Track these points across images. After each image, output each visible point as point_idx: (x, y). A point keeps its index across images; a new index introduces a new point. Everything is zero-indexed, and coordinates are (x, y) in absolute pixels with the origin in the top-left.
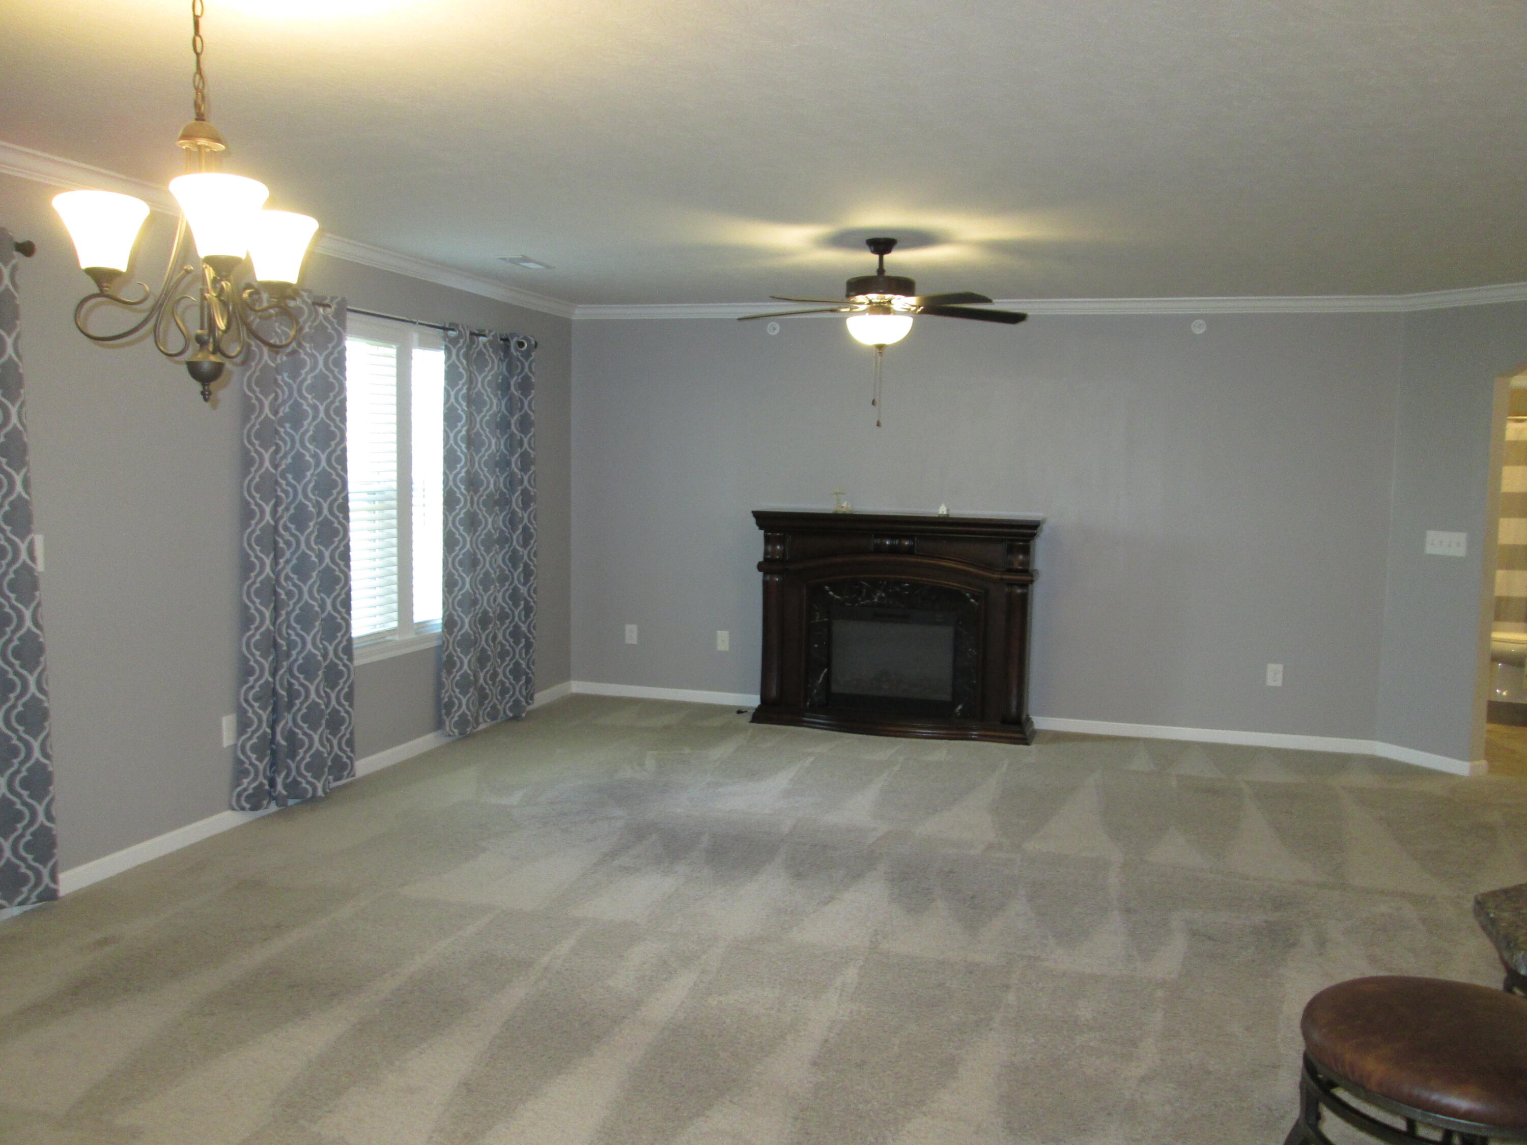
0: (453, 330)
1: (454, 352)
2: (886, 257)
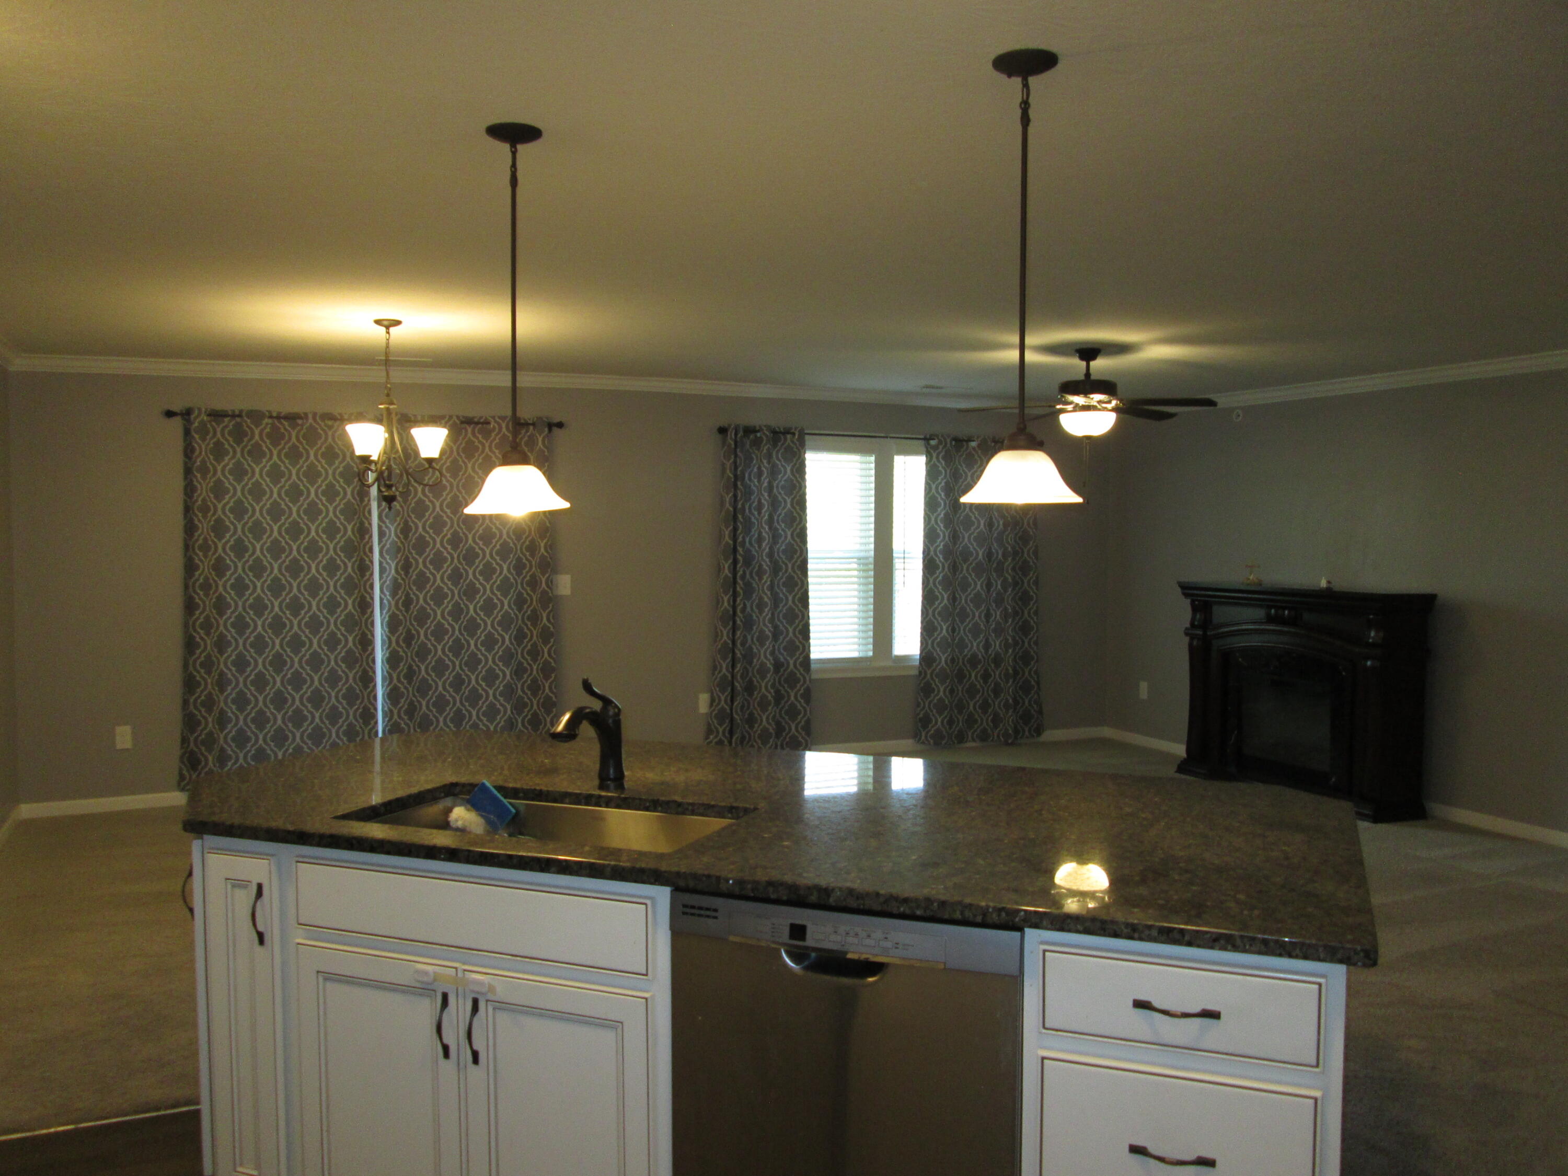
0: (934, 439)
1: (934, 455)
2: (1092, 363)
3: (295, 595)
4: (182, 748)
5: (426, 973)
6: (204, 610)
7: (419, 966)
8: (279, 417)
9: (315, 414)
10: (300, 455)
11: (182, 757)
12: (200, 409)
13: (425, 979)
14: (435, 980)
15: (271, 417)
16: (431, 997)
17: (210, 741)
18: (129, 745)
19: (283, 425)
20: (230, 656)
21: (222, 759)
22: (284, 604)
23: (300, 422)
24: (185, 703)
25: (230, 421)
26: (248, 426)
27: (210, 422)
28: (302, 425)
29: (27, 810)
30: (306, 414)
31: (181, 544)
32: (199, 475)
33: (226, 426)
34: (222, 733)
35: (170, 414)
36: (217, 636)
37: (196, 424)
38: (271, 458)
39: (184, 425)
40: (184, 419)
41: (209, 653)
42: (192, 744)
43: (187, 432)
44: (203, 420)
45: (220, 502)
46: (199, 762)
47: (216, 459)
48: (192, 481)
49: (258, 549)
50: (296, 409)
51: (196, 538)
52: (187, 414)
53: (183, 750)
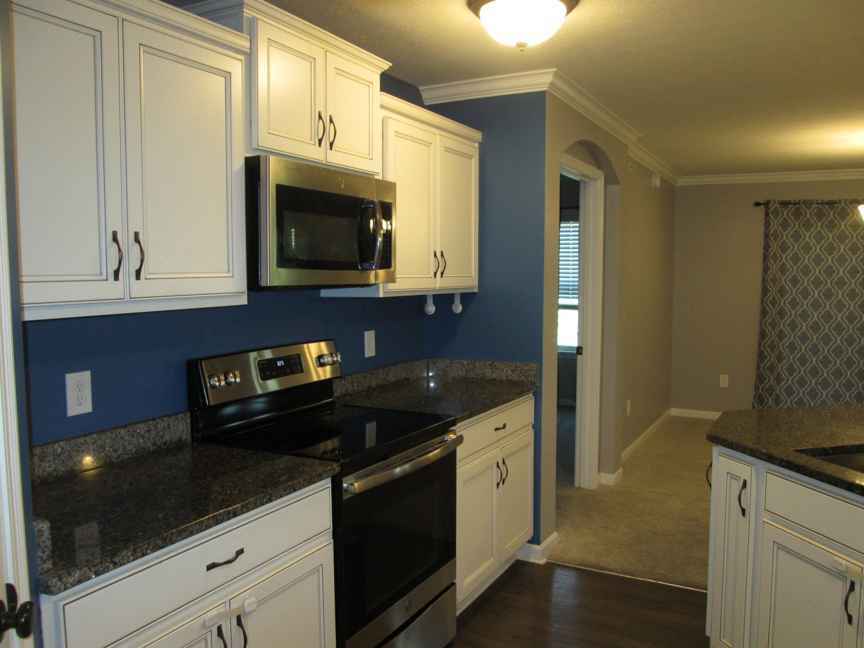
3: (828, 310)
4: (755, 391)
5: (841, 564)
6: (772, 315)
7: (837, 558)
8: (822, 203)
9: (846, 201)
10: (835, 226)
11: (754, 397)
12: (774, 201)
13: (840, 568)
14: (846, 571)
15: (817, 203)
16: (843, 581)
17: (771, 390)
18: (726, 385)
19: (825, 208)
20: (786, 343)
21: (777, 401)
22: (820, 315)
23: (836, 205)
24: (758, 367)
25: (792, 207)
26: (803, 210)
27: (780, 208)
28: (838, 207)
29: (674, 412)
30: (840, 201)
31: (760, 278)
32: (772, 239)
33: (790, 210)
34: (778, 386)
35: (757, 204)
36: (779, 331)
37: (772, 209)
38: (816, 228)
39: (766, 210)
40: (765, 207)
41: (773, 340)
42: (760, 390)
43: (767, 214)
44: (776, 207)
45: (784, 254)
46: (764, 400)
47: (783, 229)
48: (768, 242)
49: (806, 282)
50: (832, 198)
51: (769, 274)
52: (767, 204)
53: (755, 393)
